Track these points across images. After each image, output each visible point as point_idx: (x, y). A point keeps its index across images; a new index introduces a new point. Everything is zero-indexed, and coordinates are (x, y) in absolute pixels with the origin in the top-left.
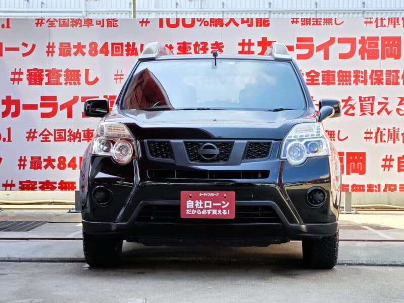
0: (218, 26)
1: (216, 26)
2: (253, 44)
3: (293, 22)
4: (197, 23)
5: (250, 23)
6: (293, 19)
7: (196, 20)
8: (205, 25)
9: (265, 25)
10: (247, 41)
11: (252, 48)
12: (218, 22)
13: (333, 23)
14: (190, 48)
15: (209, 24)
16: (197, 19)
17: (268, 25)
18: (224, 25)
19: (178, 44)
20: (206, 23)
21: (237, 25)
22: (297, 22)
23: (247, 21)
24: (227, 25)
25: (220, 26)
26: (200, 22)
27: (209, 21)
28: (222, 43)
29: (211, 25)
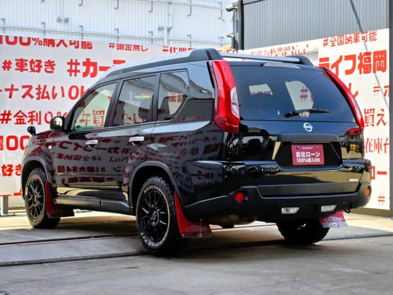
0: (51, 45)
1: (49, 46)
2: (79, 64)
3: (110, 46)
4: (33, 42)
5: (76, 45)
6: (111, 44)
7: (31, 39)
8: (39, 44)
9: (88, 48)
10: (74, 61)
11: (79, 68)
12: (51, 42)
13: (140, 49)
14: (26, 64)
15: (43, 44)
16: (33, 38)
17: (91, 48)
18: (55, 46)
19: (16, 60)
20: (40, 43)
21: (66, 46)
22: (113, 47)
23: (74, 43)
24: (58, 45)
25: (52, 46)
26: (35, 42)
27: (43, 41)
28: (53, 62)
29: (44, 45)
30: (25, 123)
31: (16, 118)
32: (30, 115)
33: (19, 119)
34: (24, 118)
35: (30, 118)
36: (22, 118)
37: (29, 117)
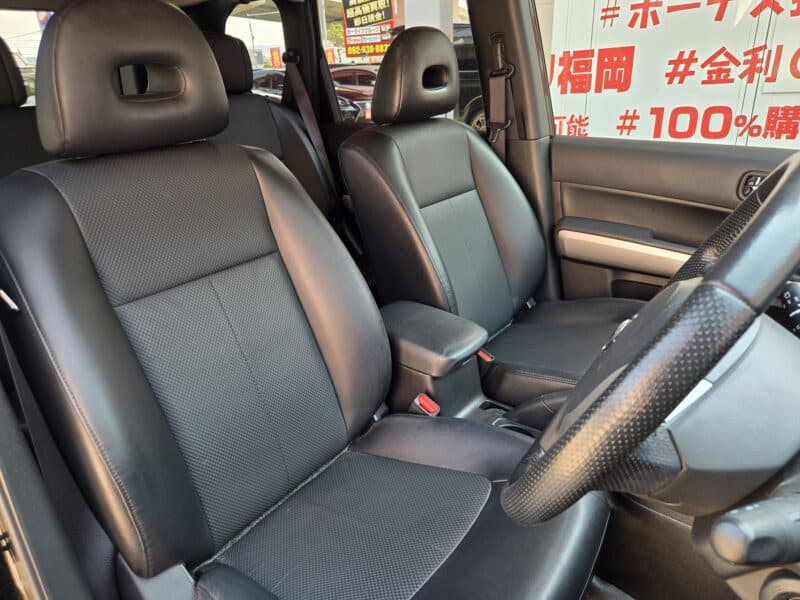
30: (732, 81)
31: (708, 68)
32: (749, 57)
33: (713, 71)
34: (732, 66)
35: (748, 66)
36: (725, 67)
37: (746, 62)
